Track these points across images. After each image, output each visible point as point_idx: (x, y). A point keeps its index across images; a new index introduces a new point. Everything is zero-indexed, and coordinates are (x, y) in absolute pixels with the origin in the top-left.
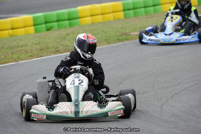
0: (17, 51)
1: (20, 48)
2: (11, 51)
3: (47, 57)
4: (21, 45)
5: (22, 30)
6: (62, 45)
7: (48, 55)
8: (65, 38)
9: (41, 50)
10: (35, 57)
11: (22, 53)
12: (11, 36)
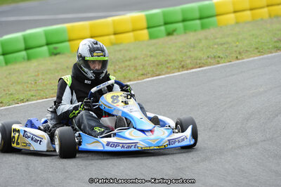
0: (122, 68)
2: (112, 67)
3: (167, 75)
4: (128, 58)
5: (130, 35)
6: (190, 57)
7: (169, 73)
8: (194, 47)
9: (158, 65)
10: (149, 75)
11: (129, 70)
12: (113, 44)
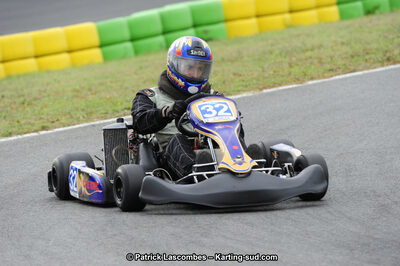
0: (301, 60)
1: (309, 54)
2: (287, 59)
3: (366, 72)
4: (309, 46)
5: (313, 13)
7: (368, 68)
9: (352, 57)
10: (340, 71)
11: (312, 63)
12: (289, 26)
